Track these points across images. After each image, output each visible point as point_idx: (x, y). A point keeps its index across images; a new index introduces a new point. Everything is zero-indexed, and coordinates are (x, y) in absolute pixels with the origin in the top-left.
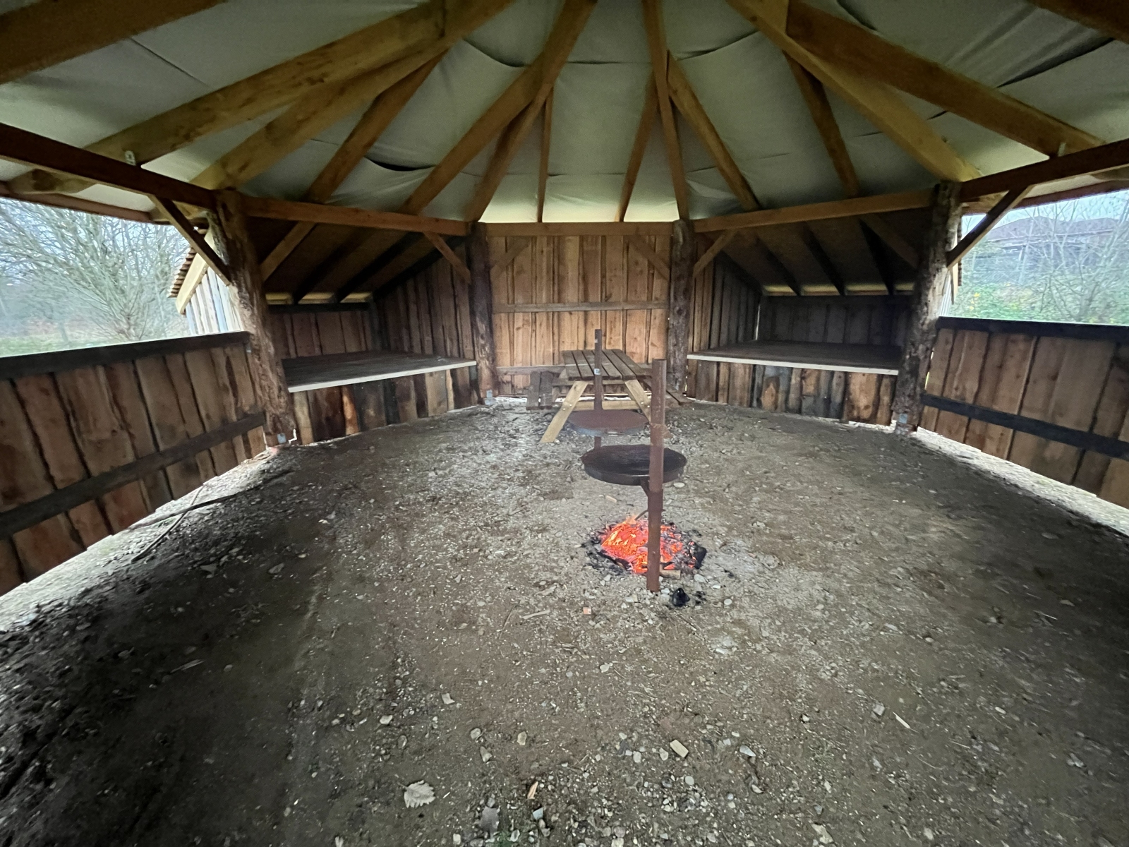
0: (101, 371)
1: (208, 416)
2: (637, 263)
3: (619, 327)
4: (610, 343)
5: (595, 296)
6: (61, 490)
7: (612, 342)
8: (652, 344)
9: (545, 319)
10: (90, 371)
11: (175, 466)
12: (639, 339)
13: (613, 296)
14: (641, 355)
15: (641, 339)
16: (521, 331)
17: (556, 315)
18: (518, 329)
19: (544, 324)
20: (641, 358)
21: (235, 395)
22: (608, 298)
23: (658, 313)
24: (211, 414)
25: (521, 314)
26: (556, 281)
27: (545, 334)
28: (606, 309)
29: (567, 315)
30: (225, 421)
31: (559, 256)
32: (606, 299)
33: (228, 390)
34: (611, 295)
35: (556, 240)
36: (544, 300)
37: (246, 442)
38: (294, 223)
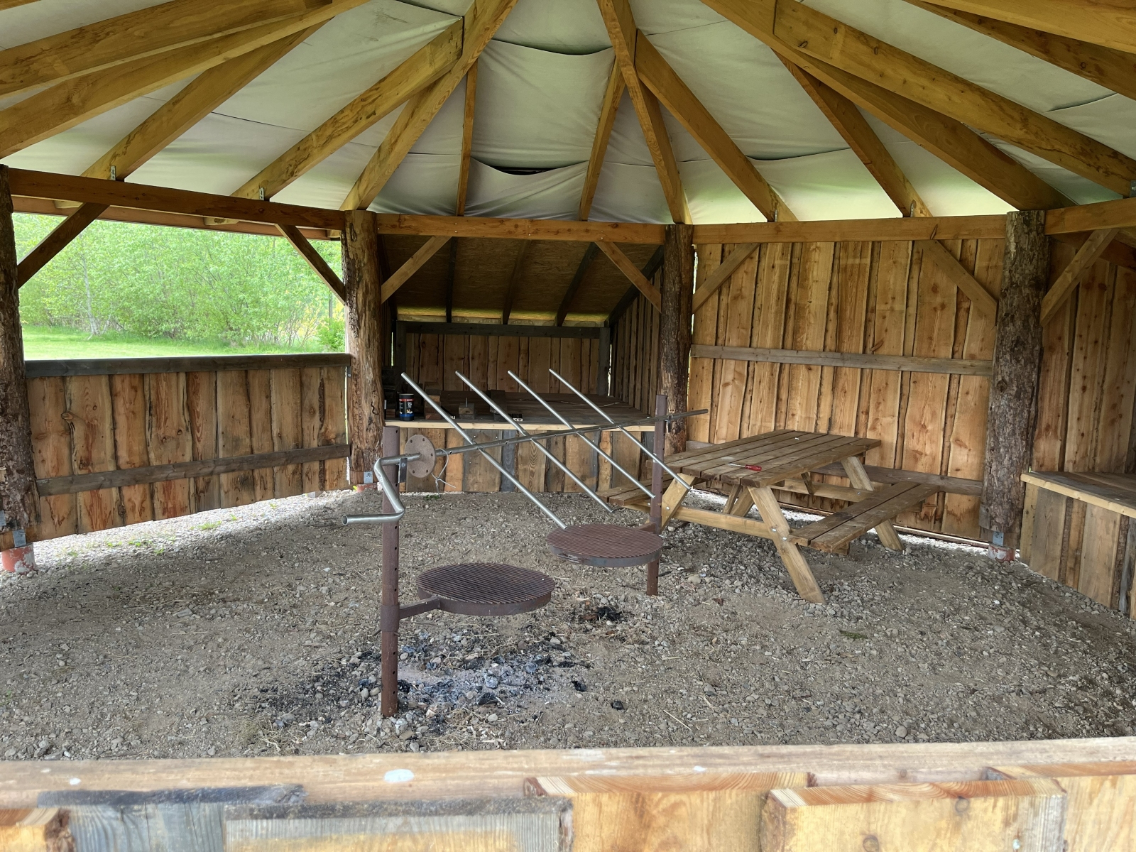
0: (182, 377)
1: (280, 436)
2: (935, 289)
3: (893, 402)
4: (874, 428)
5: (854, 343)
6: (124, 470)
7: (879, 427)
8: (957, 440)
9: (767, 374)
10: (174, 377)
11: (231, 475)
12: (930, 428)
13: (886, 344)
14: (934, 459)
15: (935, 427)
16: (729, 388)
17: (787, 367)
18: (726, 384)
19: (765, 384)
20: (932, 465)
21: (322, 420)
22: (878, 346)
23: (973, 384)
24: (284, 435)
25: (733, 362)
26: (792, 312)
27: (766, 398)
28: (874, 367)
29: (802, 372)
30: (299, 444)
31: (797, 271)
32: (872, 349)
33: (314, 412)
34: (882, 343)
35: (798, 247)
36: (769, 342)
37: (323, 472)
38: (426, 238)
